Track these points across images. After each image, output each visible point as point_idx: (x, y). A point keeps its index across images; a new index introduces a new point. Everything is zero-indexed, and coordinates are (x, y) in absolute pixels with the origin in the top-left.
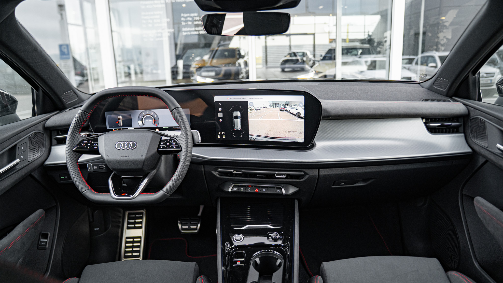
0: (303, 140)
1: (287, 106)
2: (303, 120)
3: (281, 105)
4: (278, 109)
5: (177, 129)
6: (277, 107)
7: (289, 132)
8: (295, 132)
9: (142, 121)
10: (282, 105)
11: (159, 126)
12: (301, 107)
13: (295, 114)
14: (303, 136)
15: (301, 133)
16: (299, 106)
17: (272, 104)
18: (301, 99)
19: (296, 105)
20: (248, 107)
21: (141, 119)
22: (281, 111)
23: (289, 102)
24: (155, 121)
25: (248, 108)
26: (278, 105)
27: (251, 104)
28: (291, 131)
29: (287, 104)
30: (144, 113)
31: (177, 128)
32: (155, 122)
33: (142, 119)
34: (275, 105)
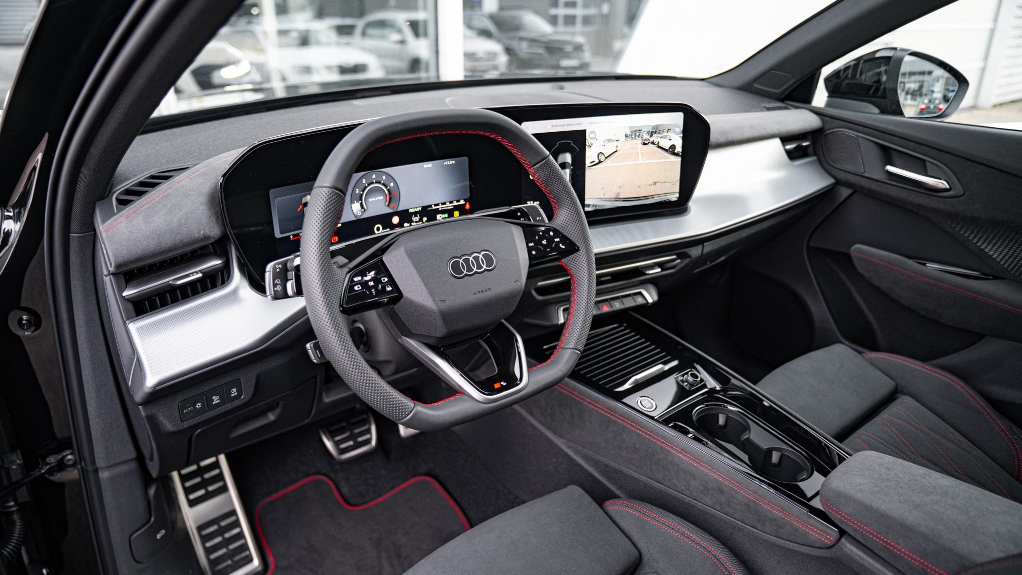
0: (677, 195)
1: (655, 133)
2: (679, 159)
3: (645, 133)
4: (639, 141)
5: (440, 209)
6: (637, 137)
7: (655, 183)
8: (665, 182)
9: (360, 202)
10: (647, 133)
11: (399, 209)
12: (678, 134)
13: (667, 148)
14: (677, 189)
15: (674, 183)
16: (674, 132)
17: (629, 133)
18: (678, 118)
19: (669, 131)
20: (587, 141)
21: (358, 197)
22: (645, 144)
23: (658, 125)
24: (392, 197)
25: (587, 144)
26: (638, 134)
27: (592, 135)
28: (658, 182)
29: (654, 131)
30: (364, 181)
31: (440, 206)
32: (390, 198)
33: (362, 195)
34: (635, 133)
